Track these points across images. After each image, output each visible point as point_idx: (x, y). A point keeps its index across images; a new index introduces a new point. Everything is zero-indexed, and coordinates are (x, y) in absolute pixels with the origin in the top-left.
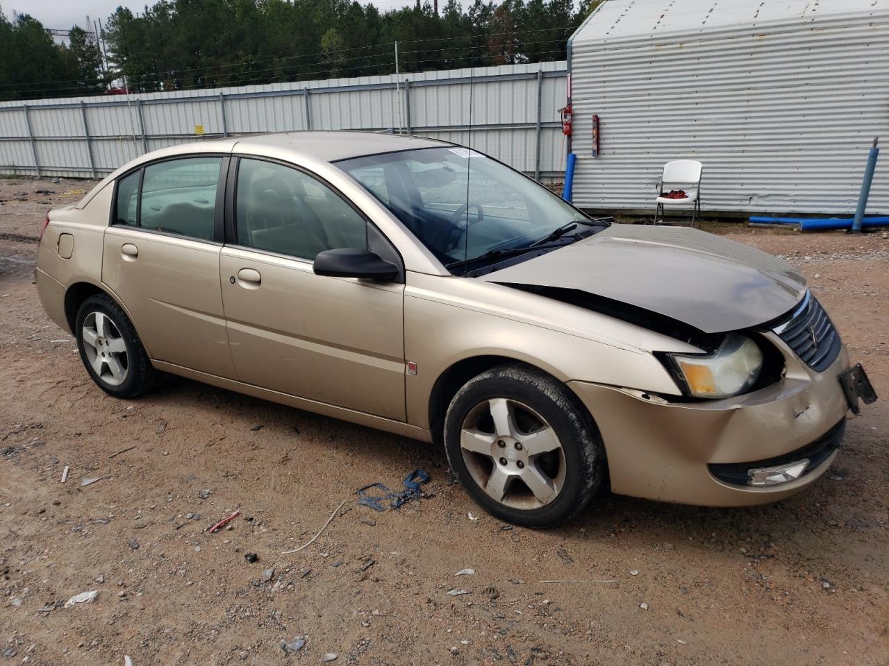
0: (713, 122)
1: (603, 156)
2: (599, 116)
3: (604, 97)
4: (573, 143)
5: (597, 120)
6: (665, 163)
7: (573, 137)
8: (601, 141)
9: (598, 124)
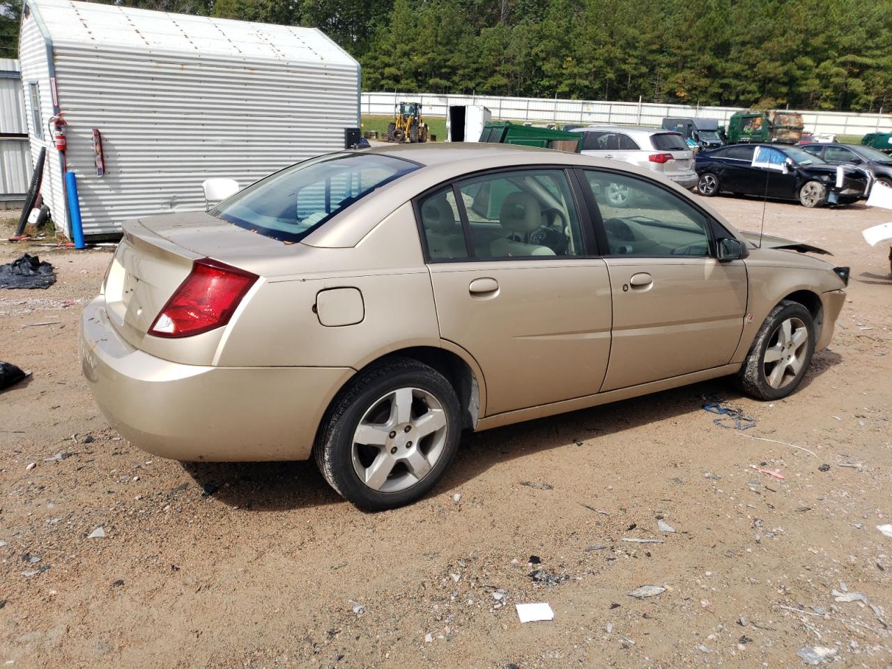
0: (220, 143)
1: (109, 176)
2: (100, 130)
3: (103, 110)
4: (68, 160)
5: (98, 135)
6: (202, 182)
7: (67, 153)
8: (105, 159)
9: (100, 139)
